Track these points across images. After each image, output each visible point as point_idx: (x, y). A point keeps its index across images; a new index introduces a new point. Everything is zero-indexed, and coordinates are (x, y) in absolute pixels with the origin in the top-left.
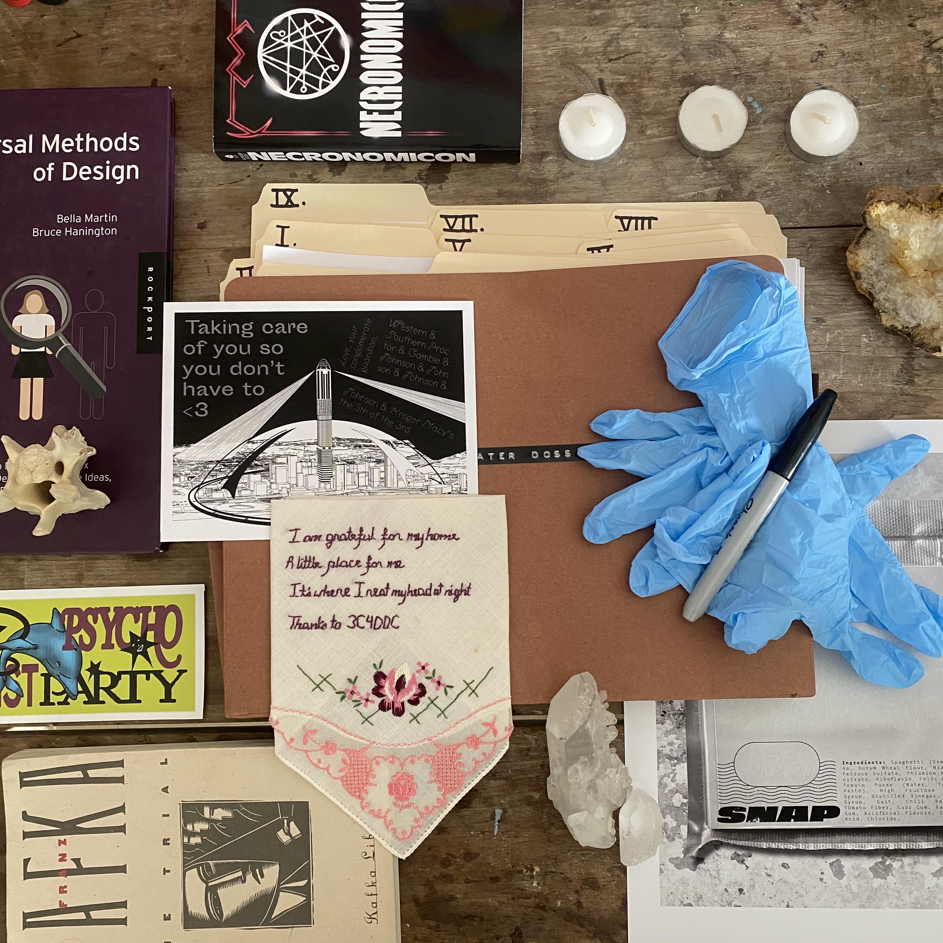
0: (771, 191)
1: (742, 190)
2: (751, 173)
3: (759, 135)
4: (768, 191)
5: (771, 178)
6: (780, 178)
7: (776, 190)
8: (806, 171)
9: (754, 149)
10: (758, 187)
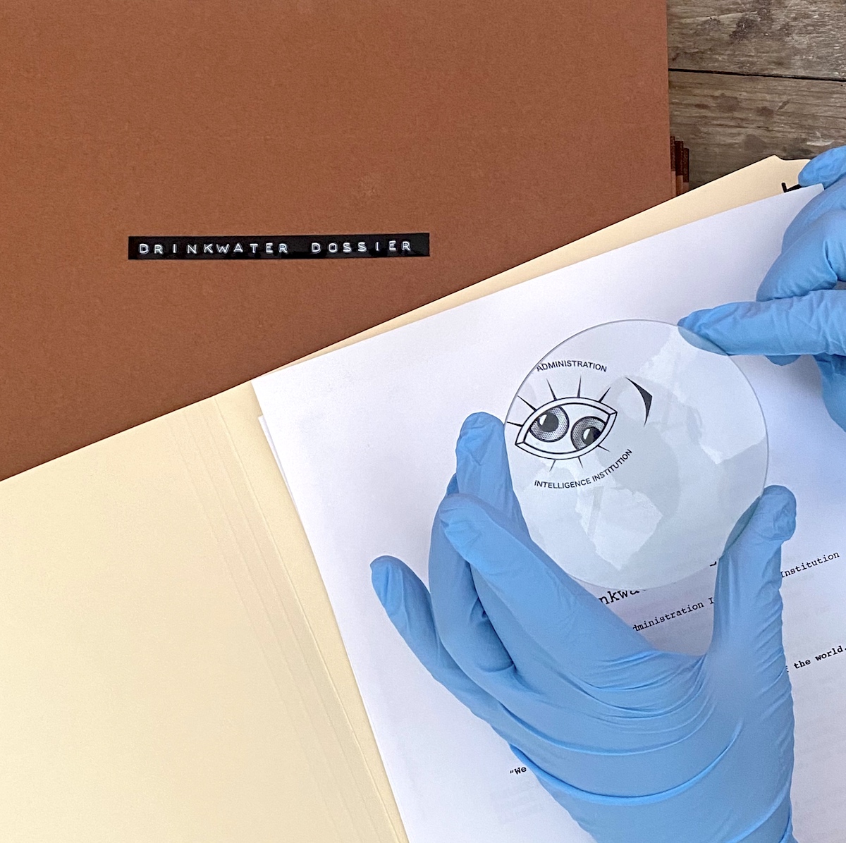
0: (813, 26)
1: (773, 21)
4: (808, 25)
5: (814, 9)
7: (820, 26)
10: (795, 19)
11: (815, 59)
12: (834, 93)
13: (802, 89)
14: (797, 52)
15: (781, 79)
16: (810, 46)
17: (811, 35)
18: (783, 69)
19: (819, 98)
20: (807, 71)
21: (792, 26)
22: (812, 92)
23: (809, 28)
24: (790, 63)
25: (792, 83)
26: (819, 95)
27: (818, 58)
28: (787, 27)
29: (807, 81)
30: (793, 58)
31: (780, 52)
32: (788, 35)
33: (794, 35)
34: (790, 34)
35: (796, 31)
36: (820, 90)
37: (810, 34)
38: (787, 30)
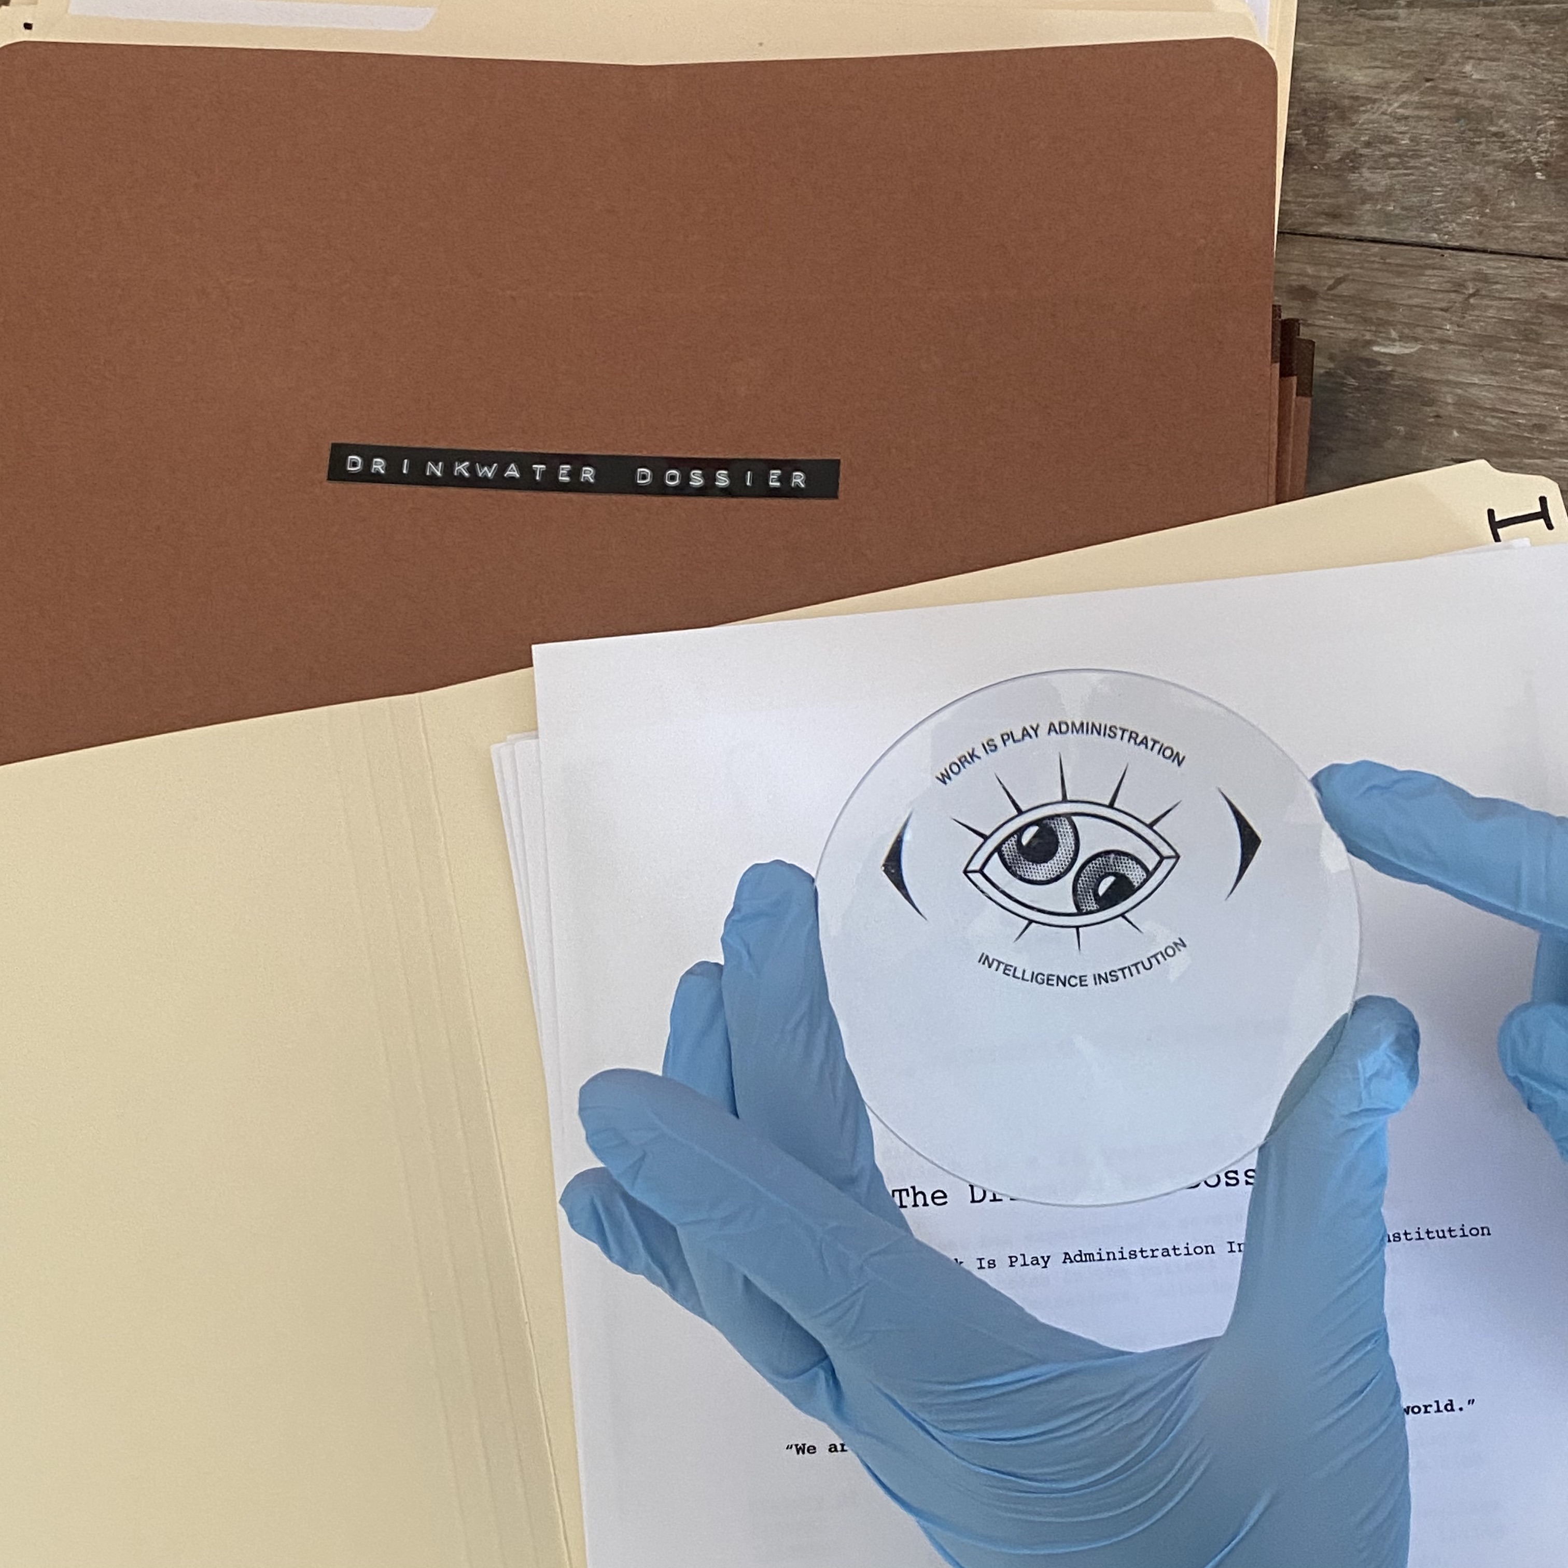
0: (1399, 156)
1: (1328, 145)
2: (1357, 111)
3: (1391, 30)
4: (1391, 155)
5: (1404, 129)
6: (1427, 133)
7: (1411, 157)
8: (1492, 123)
9: (1376, 59)
10: (1368, 144)
11: (1397, 211)
12: (1427, 267)
13: (1373, 259)
14: (1368, 197)
15: (1337, 241)
16: (1390, 190)
17: (1395, 172)
18: (1340, 226)
19: (1400, 274)
20: (1383, 230)
21: (1361, 155)
22: (1390, 264)
23: (1392, 160)
24: (1351, 215)
25: (1356, 249)
26: (1401, 269)
27: (1404, 208)
28: (1352, 156)
29: (1381, 245)
30: (1359, 207)
31: (1337, 197)
32: (1353, 169)
33: (1364, 170)
34: (1358, 168)
35: (1368, 165)
36: (1404, 262)
37: (1393, 169)
38: (1352, 161)
